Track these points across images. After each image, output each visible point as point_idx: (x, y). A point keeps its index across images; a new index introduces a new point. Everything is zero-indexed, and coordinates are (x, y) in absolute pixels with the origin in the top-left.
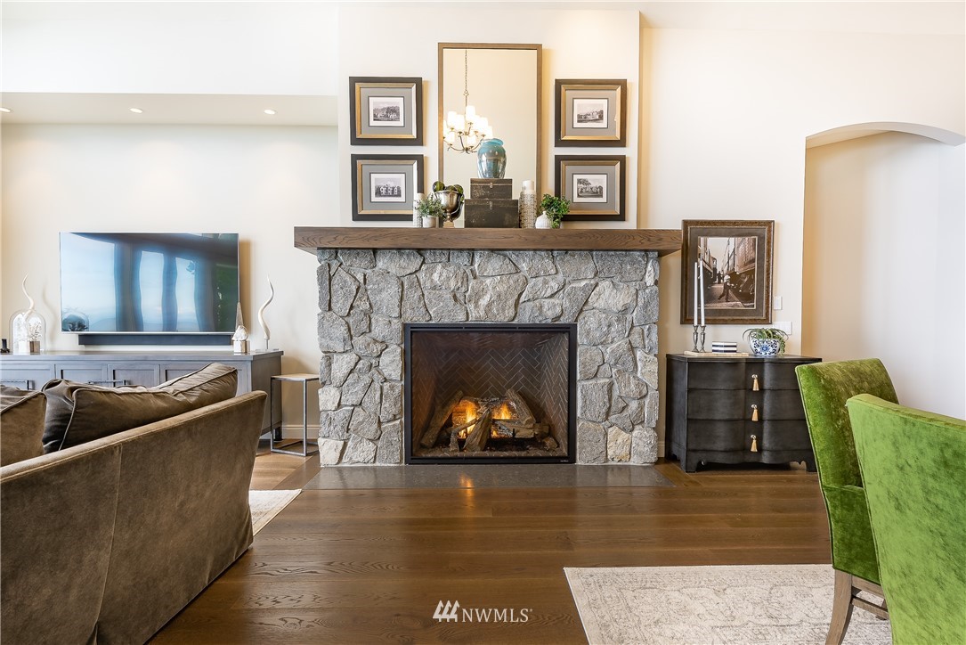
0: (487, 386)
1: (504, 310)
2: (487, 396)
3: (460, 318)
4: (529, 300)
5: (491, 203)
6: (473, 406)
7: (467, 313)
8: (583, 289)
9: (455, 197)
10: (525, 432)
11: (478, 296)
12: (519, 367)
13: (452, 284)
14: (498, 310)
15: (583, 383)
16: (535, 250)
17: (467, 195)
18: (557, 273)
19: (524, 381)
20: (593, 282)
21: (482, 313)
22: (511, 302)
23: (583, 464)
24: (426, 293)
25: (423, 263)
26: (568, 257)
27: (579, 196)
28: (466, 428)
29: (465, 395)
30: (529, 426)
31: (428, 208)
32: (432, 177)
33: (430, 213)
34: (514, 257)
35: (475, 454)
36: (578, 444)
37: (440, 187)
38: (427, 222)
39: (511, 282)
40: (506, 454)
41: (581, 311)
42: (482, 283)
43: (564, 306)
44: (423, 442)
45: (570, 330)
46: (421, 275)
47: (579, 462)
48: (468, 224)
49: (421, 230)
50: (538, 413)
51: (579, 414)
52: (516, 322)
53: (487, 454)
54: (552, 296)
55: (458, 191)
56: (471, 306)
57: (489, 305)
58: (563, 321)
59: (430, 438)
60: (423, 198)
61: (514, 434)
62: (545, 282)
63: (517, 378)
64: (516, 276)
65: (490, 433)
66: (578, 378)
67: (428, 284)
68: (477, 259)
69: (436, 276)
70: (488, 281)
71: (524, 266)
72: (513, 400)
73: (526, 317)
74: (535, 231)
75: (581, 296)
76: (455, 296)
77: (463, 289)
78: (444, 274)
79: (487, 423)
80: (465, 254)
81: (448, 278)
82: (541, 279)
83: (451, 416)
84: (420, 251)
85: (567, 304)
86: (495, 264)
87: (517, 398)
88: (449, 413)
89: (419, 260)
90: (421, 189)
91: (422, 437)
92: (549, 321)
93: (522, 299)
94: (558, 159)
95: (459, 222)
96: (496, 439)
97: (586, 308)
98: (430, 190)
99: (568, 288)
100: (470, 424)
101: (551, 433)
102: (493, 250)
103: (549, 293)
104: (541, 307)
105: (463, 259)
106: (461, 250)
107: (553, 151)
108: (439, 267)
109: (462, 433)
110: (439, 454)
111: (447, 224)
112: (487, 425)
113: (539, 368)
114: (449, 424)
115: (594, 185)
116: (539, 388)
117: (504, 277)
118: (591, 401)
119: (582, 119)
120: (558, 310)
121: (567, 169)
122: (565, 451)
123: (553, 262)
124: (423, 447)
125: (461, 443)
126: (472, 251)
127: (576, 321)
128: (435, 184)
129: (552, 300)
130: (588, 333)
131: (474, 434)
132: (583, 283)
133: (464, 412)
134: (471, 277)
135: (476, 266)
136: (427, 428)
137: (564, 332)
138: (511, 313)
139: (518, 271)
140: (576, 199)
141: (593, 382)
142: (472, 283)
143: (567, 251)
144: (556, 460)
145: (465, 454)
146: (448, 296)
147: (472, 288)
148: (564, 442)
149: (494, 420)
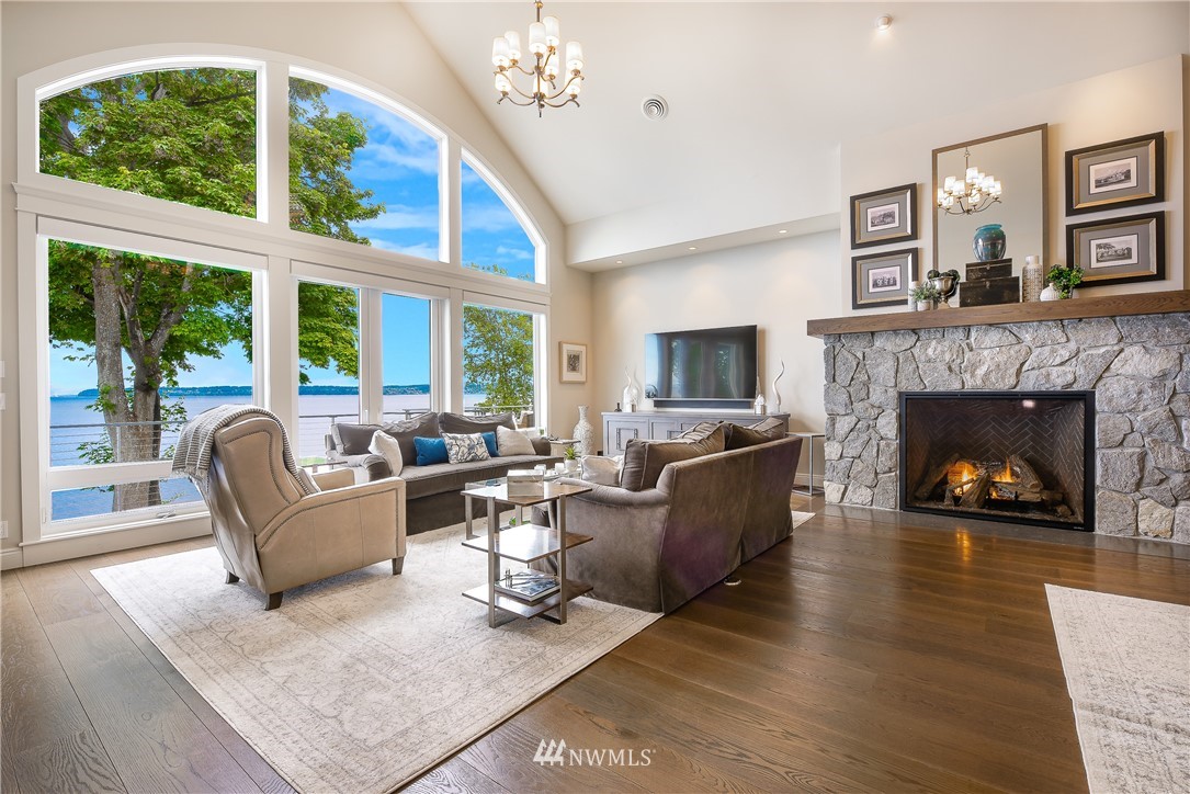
0: (988, 451)
1: (1003, 378)
2: (988, 460)
3: (955, 386)
4: (1033, 369)
5: (988, 284)
6: (971, 468)
7: (963, 382)
8: (1103, 355)
9: (950, 282)
10: (1031, 496)
11: (974, 367)
12: (1027, 434)
13: (947, 357)
14: (997, 379)
15: (1104, 451)
16: (1040, 321)
17: (963, 279)
18: (1068, 340)
19: (1032, 447)
20: (1116, 348)
21: (979, 382)
22: (1013, 371)
23: (1103, 533)
24: (920, 366)
25: (918, 340)
26: (1082, 325)
27: (1098, 261)
28: (961, 487)
29: (962, 458)
30: (1035, 490)
31: (920, 294)
32: (927, 265)
33: (925, 298)
34: (1015, 329)
35: (972, 510)
36: (1097, 513)
37: (935, 274)
38: (921, 306)
39: (1012, 352)
40: (1006, 514)
41: (1101, 377)
42: (979, 354)
43: (1078, 373)
44: (917, 494)
45: (1087, 398)
46: (916, 351)
47: (1098, 531)
48: (963, 304)
49: (916, 314)
50: (1048, 480)
51: (1098, 481)
52: (1018, 389)
53: (985, 511)
54: (1062, 364)
55: (954, 275)
56: (967, 376)
57: (987, 374)
58: (1076, 388)
59: (924, 491)
60: (917, 285)
61: (1017, 497)
62: (1053, 351)
63: (1023, 445)
64: (1017, 347)
65: (990, 495)
66: (1097, 444)
67: (923, 358)
68: (973, 334)
69: (930, 351)
70: (986, 353)
71: (1027, 337)
72: (1017, 465)
73: (1030, 383)
74: (1040, 304)
75: (1100, 364)
76: (950, 369)
77: (959, 361)
78: (939, 349)
79: (986, 484)
80: (961, 330)
81: (943, 352)
82: (1047, 349)
83: (946, 475)
84: (914, 331)
85: (1081, 371)
86: (994, 336)
87: (1022, 463)
88: (944, 472)
89: (914, 338)
90: (916, 277)
91: (915, 491)
92: (1059, 388)
93: (1025, 367)
94: (1070, 229)
95: (955, 302)
96: (995, 500)
97: (1106, 374)
98: (924, 278)
99: (1082, 356)
100: (967, 483)
101: (1065, 500)
102: (990, 325)
103: (1058, 361)
104: (1049, 375)
105: (960, 334)
106: (956, 327)
107: (1063, 221)
108: (934, 342)
109: (958, 491)
110: (932, 505)
111: (942, 305)
112: (985, 486)
113: (1052, 436)
114: (944, 481)
115: (1118, 247)
116: (1051, 456)
117: (1003, 349)
118: (1114, 471)
119: (1099, 184)
120: (1070, 378)
121: (1082, 237)
122: (1080, 519)
123: (1063, 331)
124: (917, 499)
125: (957, 500)
126: (967, 329)
127: (1094, 387)
128: (930, 272)
129: (1063, 368)
130: (1110, 400)
131: (970, 492)
132: (1103, 350)
133: (960, 473)
134: (966, 350)
135: (972, 339)
136: (921, 483)
137: (1080, 399)
138: (1013, 381)
139: (1019, 341)
140: (1094, 264)
141: (1118, 450)
142: (968, 355)
143: (1080, 320)
144: (1069, 526)
145: (960, 509)
146: (942, 367)
147: (968, 359)
148: (1079, 511)
149: (994, 482)
